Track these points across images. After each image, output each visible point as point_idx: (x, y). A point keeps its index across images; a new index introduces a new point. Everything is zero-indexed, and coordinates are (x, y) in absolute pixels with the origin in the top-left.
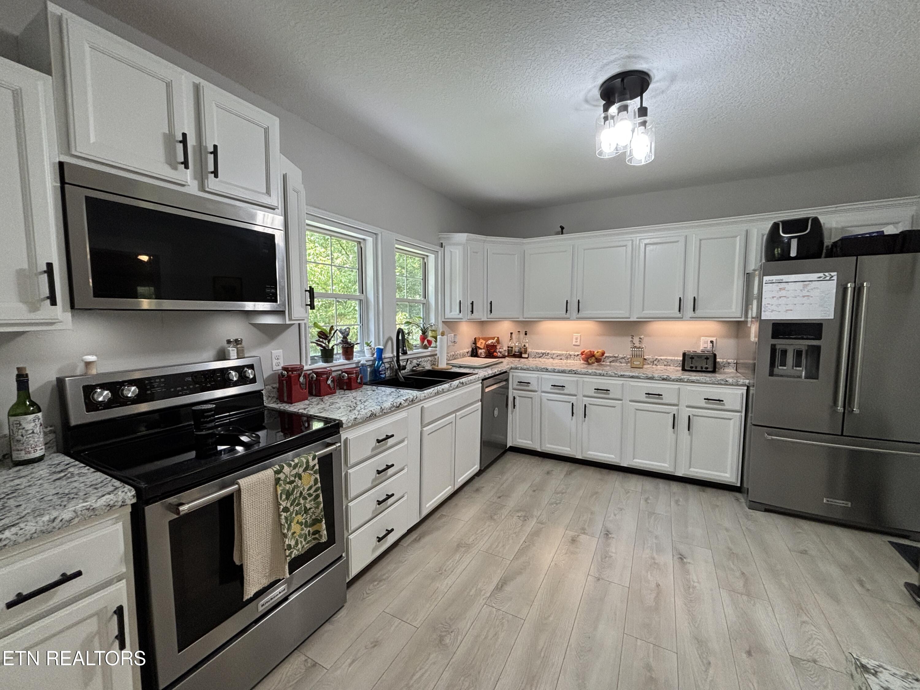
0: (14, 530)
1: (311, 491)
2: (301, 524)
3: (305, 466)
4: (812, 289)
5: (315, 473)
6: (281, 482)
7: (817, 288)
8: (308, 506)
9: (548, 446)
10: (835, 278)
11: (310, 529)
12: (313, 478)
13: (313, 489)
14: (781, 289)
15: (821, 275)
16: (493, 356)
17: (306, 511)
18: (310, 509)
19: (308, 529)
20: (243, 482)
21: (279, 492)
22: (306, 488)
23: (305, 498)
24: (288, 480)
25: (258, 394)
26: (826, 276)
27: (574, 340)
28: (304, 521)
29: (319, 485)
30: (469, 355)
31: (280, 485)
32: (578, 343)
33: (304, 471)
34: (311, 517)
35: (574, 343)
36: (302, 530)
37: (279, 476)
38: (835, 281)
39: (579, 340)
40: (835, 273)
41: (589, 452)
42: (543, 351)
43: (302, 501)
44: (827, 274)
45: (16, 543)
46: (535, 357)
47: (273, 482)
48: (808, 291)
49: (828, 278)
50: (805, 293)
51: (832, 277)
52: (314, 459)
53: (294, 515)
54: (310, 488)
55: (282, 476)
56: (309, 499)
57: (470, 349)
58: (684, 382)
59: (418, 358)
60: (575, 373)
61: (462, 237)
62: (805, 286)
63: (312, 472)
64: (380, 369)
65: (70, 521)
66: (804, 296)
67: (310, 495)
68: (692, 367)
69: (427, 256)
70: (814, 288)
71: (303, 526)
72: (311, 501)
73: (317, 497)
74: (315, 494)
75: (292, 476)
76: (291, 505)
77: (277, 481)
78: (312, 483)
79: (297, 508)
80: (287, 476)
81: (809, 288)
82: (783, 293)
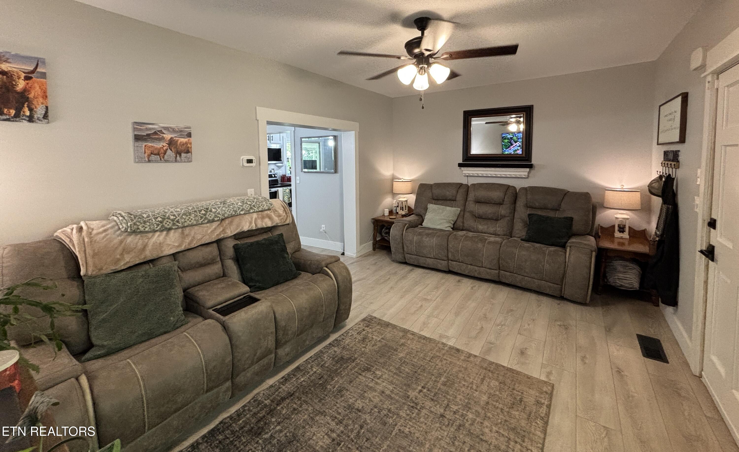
25: (277, 180)
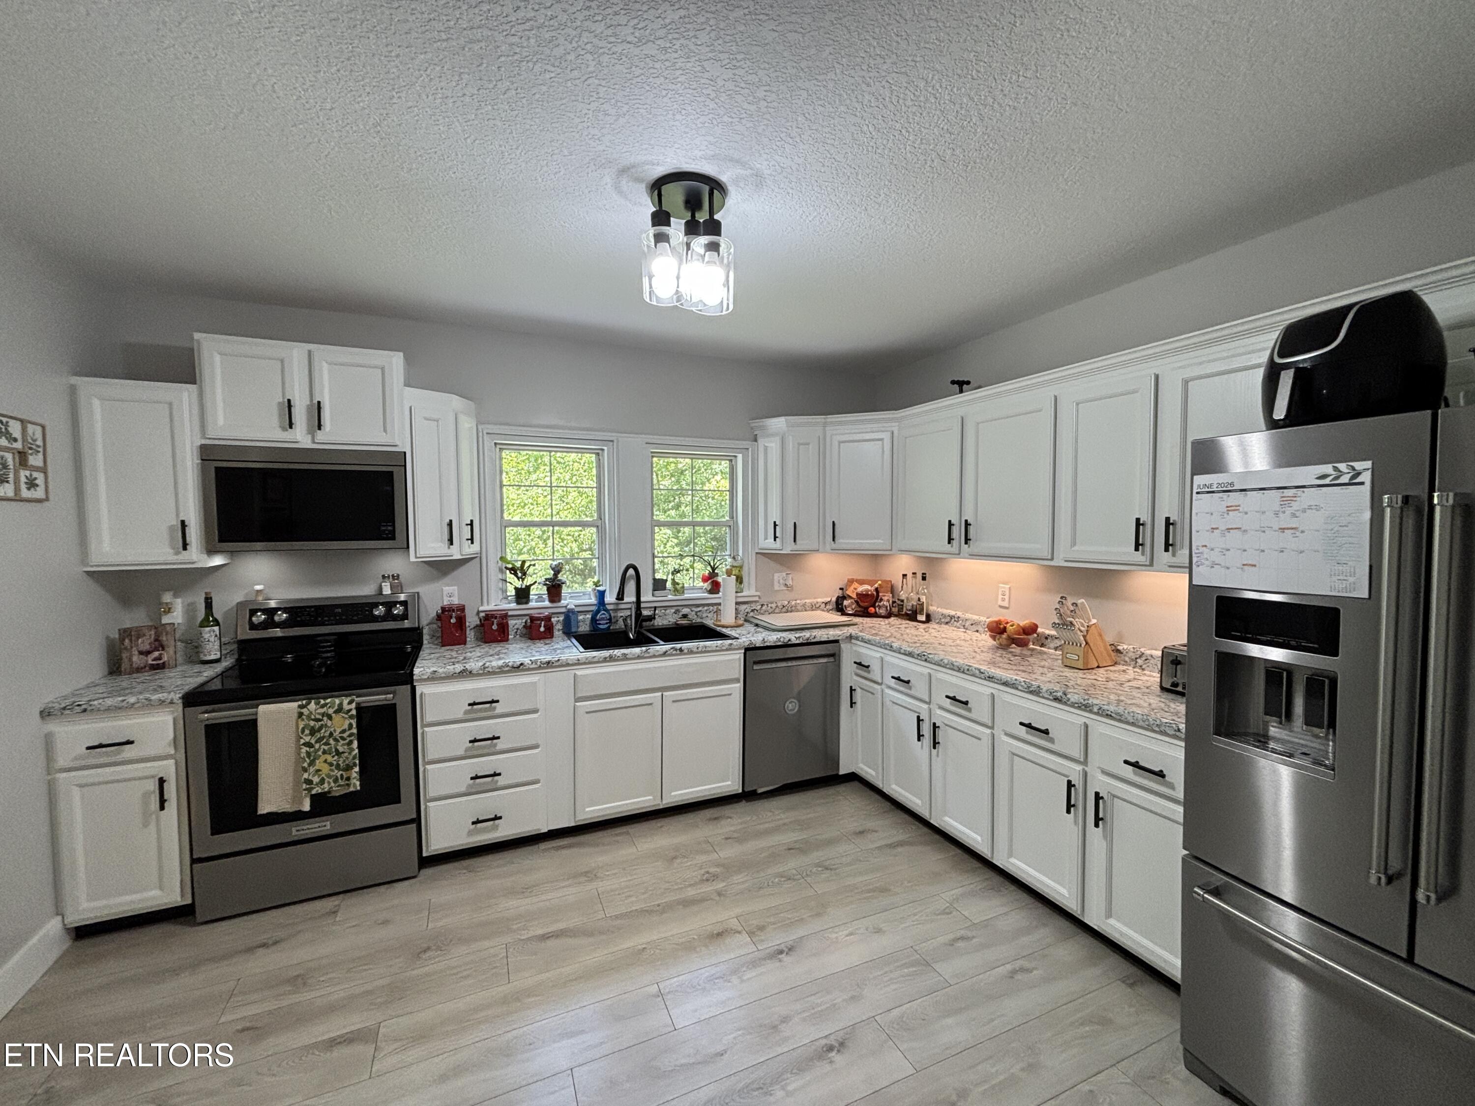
0: (100, 701)
1: (345, 735)
2: (331, 764)
3: (336, 707)
4: (1304, 511)
5: (351, 717)
6: (304, 717)
7: (1318, 508)
8: (341, 749)
9: (894, 786)
10: (1366, 477)
11: (344, 773)
12: (347, 722)
13: (347, 733)
14: (1229, 509)
15: (1328, 469)
16: (868, 613)
17: (338, 753)
18: (343, 753)
19: (341, 772)
20: (262, 708)
21: (301, 726)
22: (339, 730)
23: (336, 740)
24: (313, 717)
26: (1340, 474)
27: (1000, 597)
28: (335, 763)
29: (355, 731)
30: (829, 607)
31: (303, 720)
32: (1006, 604)
33: (336, 712)
34: (344, 761)
35: (1000, 603)
36: (332, 770)
37: (302, 711)
38: (1367, 487)
39: (1006, 597)
40: (1368, 464)
41: (947, 819)
42: (952, 613)
43: (332, 741)
44: (1342, 466)
45: (99, 710)
46: (940, 623)
47: (296, 715)
48: (1294, 515)
49: (1345, 479)
50: (1285, 521)
51: (1359, 474)
52: (350, 703)
53: (320, 753)
54: (344, 731)
55: (305, 711)
56: (342, 742)
57: (834, 599)
58: (1091, 712)
59: (698, 606)
60: (926, 660)
61: (778, 423)
62: (1286, 502)
63: (346, 716)
64: (598, 618)
65: (133, 704)
66: (1283, 530)
67: (343, 739)
68: (1175, 685)
69: (736, 457)
70: (1310, 507)
71: (333, 768)
72: (343, 745)
73: (351, 742)
74: (348, 739)
75: (319, 714)
76: (316, 742)
77: (300, 715)
78: (346, 726)
79: (326, 748)
80: (311, 713)
81: (1295, 506)
82: (1234, 519)
